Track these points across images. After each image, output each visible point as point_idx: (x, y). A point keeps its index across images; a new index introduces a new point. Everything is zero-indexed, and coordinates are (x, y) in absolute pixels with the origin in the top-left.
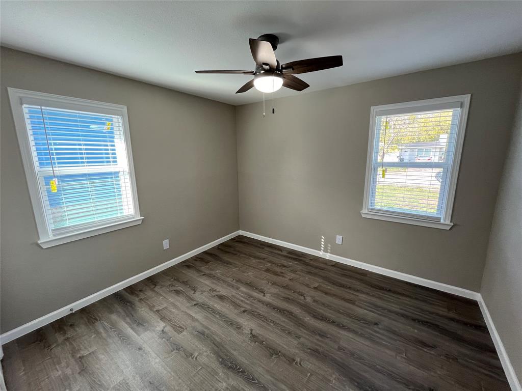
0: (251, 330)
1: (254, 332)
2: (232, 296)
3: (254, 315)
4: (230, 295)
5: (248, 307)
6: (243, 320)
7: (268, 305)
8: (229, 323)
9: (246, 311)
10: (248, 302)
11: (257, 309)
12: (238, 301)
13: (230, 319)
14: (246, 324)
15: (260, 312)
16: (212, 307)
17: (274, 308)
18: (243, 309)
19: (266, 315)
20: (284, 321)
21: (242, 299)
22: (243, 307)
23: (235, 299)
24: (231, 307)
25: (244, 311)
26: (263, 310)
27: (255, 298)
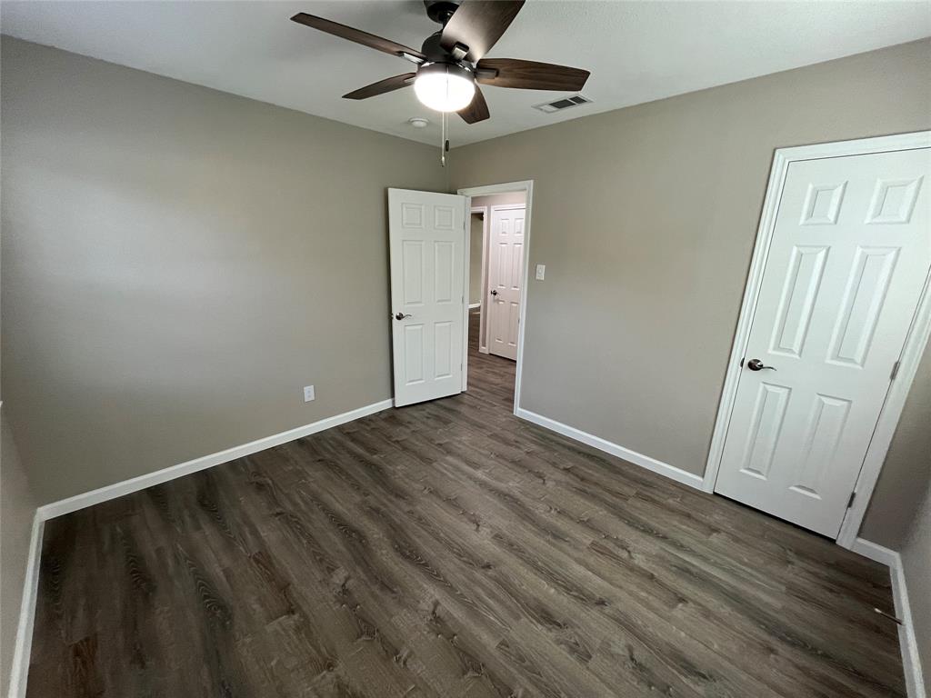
0: (477, 530)
1: (474, 527)
2: (517, 618)
3: (470, 556)
4: (524, 620)
5: (479, 575)
6: (491, 550)
7: (435, 576)
8: (515, 547)
9: (483, 567)
10: (480, 591)
11: (462, 569)
12: (502, 597)
13: (516, 555)
14: (486, 541)
15: (456, 560)
16: (561, 589)
17: (426, 565)
18: (490, 572)
19: (446, 553)
20: (419, 537)
21: (491, 602)
22: (490, 577)
23: (509, 603)
24: (516, 582)
25: (488, 566)
26: (450, 566)
27: (460, 599)
